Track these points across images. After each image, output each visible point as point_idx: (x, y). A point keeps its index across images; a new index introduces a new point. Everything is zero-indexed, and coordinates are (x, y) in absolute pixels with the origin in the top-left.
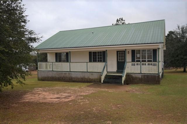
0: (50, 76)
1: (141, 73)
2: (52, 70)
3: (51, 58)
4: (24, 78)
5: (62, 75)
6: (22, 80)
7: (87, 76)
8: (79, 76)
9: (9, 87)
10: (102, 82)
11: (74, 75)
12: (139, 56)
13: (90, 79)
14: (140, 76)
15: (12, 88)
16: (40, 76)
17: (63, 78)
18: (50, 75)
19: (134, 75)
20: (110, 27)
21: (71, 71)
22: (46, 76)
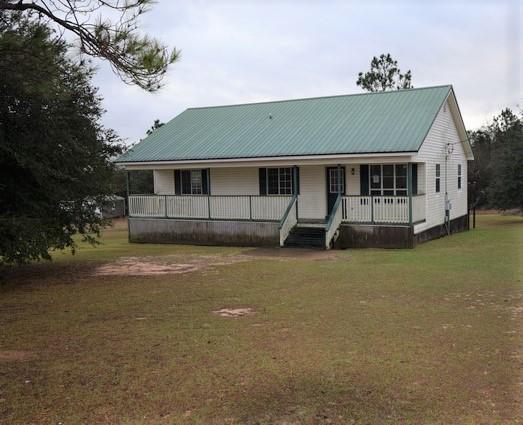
0: (160, 230)
1: (373, 222)
2: (164, 215)
3: (163, 185)
4: (97, 232)
5: (191, 229)
6: (94, 236)
7: (250, 230)
8: (232, 229)
9: (68, 250)
10: (282, 243)
11: (218, 229)
12: (378, 181)
13: (257, 237)
14: (370, 229)
15: (73, 252)
16: (134, 232)
17: (191, 236)
18: (161, 227)
19: (357, 228)
20: (317, 101)
21: (212, 217)
22: (149, 231)
